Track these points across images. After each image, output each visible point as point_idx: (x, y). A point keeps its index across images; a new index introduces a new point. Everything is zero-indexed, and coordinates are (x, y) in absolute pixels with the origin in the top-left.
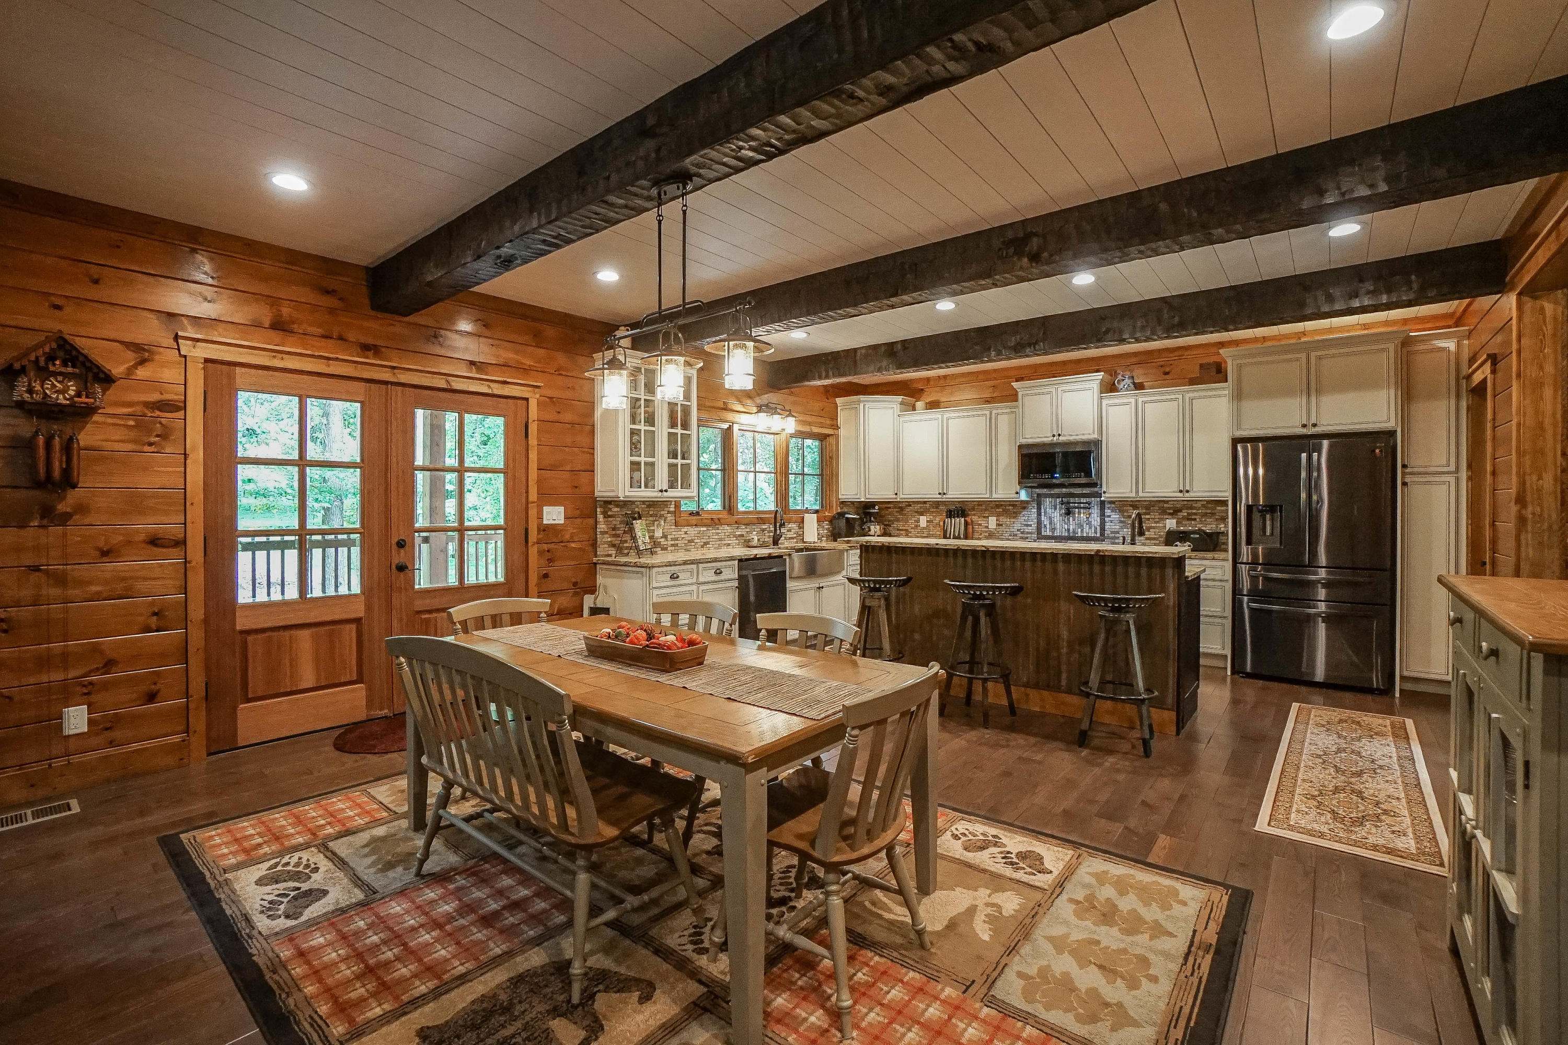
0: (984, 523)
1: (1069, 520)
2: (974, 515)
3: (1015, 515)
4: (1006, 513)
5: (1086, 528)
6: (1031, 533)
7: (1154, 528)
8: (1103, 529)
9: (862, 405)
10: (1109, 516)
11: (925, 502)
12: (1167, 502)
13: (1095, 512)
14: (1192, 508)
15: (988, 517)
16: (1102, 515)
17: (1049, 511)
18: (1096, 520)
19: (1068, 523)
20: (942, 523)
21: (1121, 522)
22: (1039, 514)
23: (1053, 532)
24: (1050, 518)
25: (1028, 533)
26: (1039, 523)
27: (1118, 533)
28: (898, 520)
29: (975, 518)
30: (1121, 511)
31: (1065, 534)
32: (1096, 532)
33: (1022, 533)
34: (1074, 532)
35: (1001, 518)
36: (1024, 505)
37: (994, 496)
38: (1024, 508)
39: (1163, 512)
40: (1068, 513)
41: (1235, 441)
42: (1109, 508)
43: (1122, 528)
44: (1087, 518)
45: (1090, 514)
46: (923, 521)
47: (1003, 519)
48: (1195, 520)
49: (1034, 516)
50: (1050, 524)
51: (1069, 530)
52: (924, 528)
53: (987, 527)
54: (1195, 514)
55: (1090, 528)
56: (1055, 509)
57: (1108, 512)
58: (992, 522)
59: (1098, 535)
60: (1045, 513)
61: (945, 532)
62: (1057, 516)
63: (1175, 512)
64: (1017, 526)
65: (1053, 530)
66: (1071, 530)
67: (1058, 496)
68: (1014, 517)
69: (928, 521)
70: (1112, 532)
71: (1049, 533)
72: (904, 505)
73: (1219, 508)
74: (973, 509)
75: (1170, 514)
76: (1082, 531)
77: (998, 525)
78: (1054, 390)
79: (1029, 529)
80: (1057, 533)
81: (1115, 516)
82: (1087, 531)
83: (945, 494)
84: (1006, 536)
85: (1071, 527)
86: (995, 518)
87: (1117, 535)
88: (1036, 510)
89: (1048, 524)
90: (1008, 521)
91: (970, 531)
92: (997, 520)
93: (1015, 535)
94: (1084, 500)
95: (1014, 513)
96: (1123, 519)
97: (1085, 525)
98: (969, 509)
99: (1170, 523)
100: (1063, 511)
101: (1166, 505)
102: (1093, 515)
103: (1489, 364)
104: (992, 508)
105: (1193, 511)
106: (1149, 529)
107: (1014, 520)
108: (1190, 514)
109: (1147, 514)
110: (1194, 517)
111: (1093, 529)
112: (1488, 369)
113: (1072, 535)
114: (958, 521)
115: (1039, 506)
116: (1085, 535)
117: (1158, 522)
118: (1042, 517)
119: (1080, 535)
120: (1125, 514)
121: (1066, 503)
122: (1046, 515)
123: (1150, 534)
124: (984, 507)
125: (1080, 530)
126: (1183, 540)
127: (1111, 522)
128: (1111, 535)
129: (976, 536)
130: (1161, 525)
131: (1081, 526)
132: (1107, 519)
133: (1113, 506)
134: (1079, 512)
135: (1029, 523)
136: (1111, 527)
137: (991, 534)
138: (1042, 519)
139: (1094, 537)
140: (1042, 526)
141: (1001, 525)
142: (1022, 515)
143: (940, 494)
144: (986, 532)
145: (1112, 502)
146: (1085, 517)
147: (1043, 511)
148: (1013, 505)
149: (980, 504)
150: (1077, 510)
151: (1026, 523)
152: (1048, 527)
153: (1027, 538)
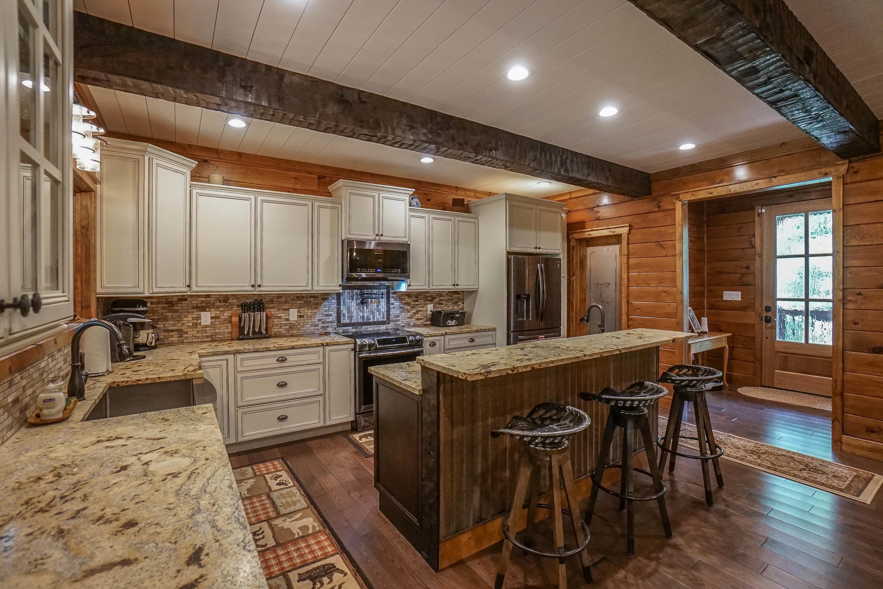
0: (284, 315)
1: (363, 308)
2: (273, 308)
3: (317, 306)
4: (308, 304)
5: (377, 313)
6: (331, 322)
7: (420, 311)
8: (388, 315)
9: (147, 158)
10: (393, 304)
11: (208, 296)
12: (428, 292)
13: (383, 302)
14: (441, 296)
15: (288, 310)
16: (388, 303)
17: (348, 301)
18: (383, 306)
19: (363, 312)
20: (235, 319)
21: (401, 308)
22: (339, 304)
23: (351, 320)
24: (348, 308)
25: (329, 322)
26: (339, 311)
27: (398, 316)
28: (165, 319)
29: (274, 311)
30: (401, 299)
31: (361, 321)
32: (383, 318)
33: (323, 323)
34: (368, 318)
35: (302, 309)
36: (325, 296)
37: (316, 288)
38: (325, 299)
39: (426, 299)
40: (362, 303)
41: (509, 253)
42: (392, 297)
43: (401, 312)
44: (378, 306)
45: (379, 303)
46: (206, 318)
48: (442, 304)
49: (334, 306)
50: (348, 312)
51: (363, 317)
52: (207, 326)
53: (287, 320)
54: (443, 300)
55: (379, 314)
56: (353, 299)
57: (392, 301)
58: (293, 315)
59: (385, 320)
60: (344, 303)
61: (241, 329)
62: (353, 305)
63: (432, 300)
64: (319, 316)
65: (351, 317)
66: (365, 317)
67: (355, 287)
68: (316, 308)
69: (212, 318)
70: (395, 316)
71: (347, 321)
72: (175, 299)
73: (454, 296)
74: (272, 301)
75: (430, 301)
76: (374, 317)
77: (300, 317)
78: (377, 195)
79: (330, 319)
80: (354, 321)
81: (397, 304)
82: (378, 317)
83: (259, 286)
84: (308, 327)
85: (365, 315)
86: (296, 310)
87: (398, 318)
88: (336, 301)
89: (346, 312)
90: (309, 312)
91: (270, 325)
92: (298, 312)
93: (317, 325)
94: (375, 291)
95: (315, 304)
96: (402, 306)
97: (375, 312)
98: (267, 302)
99: (430, 307)
100: (359, 301)
101: (427, 295)
102: (381, 304)
103: (628, 228)
104: (293, 300)
105: (442, 298)
106: (417, 312)
107: (315, 311)
108: (440, 300)
109: (417, 301)
110: (442, 302)
111: (382, 314)
112: (624, 231)
113: (365, 321)
114: (258, 315)
115: (339, 295)
116: (376, 320)
117: (423, 307)
118: (342, 307)
119: (372, 320)
120: (403, 301)
121: (362, 294)
122: (344, 305)
123: (418, 316)
124: (283, 299)
125: (372, 316)
126: (452, 319)
127: (394, 308)
128: (394, 319)
129: (275, 330)
130: (425, 309)
131: (373, 313)
132: (391, 306)
133: (395, 295)
134: (371, 301)
135: (330, 313)
136: (394, 312)
137: (292, 327)
138: (342, 309)
139: (382, 321)
140: (342, 315)
141: (303, 316)
142: (322, 306)
143: (253, 286)
144: (286, 325)
145: (395, 293)
146: (375, 305)
147: (342, 301)
148: (314, 296)
149: (279, 296)
150: (369, 300)
151: (327, 313)
152: (346, 315)
153: (328, 327)
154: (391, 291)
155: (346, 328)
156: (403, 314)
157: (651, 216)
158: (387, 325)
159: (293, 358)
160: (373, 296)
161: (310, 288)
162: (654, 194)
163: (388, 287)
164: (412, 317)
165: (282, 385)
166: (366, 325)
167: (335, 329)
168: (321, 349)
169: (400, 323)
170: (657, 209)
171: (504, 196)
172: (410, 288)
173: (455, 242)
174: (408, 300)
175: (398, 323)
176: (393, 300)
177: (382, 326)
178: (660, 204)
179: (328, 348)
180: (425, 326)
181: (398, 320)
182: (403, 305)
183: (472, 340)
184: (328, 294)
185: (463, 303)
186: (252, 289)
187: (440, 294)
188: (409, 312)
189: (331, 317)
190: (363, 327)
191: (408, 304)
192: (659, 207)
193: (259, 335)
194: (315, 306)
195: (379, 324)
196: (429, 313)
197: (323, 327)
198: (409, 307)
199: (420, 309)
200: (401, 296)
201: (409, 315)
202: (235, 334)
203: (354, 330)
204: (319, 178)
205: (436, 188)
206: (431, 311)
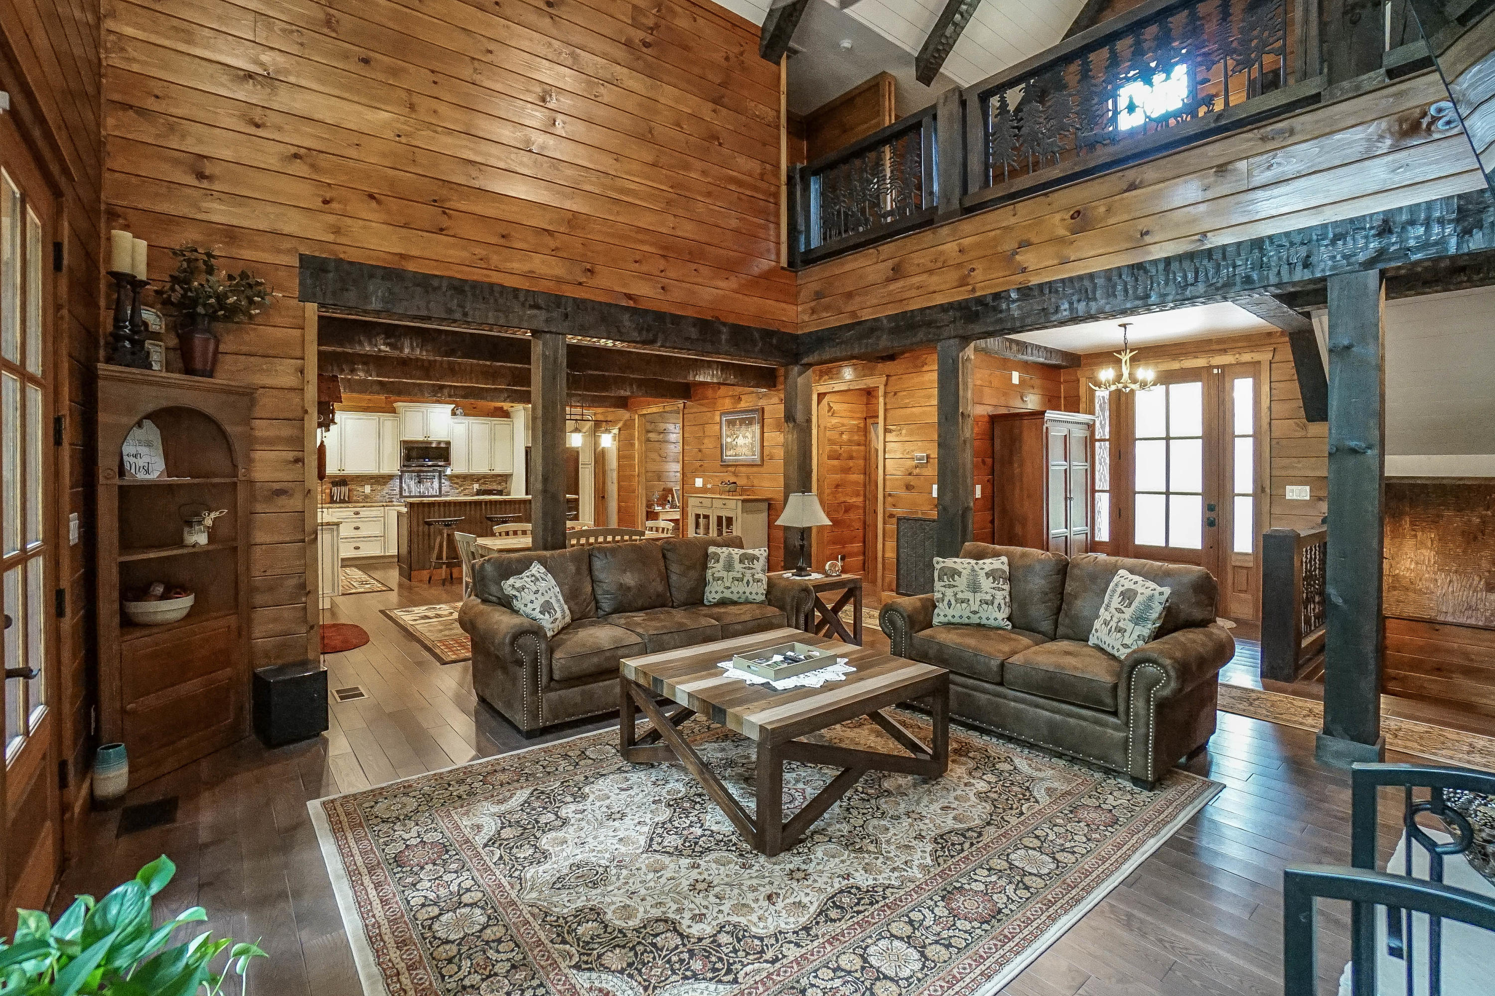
0: (361, 489)
1: (420, 485)
2: (354, 484)
3: (385, 484)
4: (378, 483)
5: (431, 490)
6: (396, 495)
7: (470, 488)
8: (439, 490)
10: (444, 483)
13: (436, 482)
15: (364, 486)
16: (440, 483)
17: (408, 481)
18: (436, 484)
19: (419, 488)
20: (328, 491)
22: (401, 483)
23: (411, 494)
24: (408, 485)
25: (393, 495)
26: (401, 488)
27: (448, 492)
29: (354, 487)
30: (451, 480)
31: (418, 495)
32: (436, 492)
33: (389, 495)
36: (391, 477)
37: (382, 471)
38: (390, 479)
39: (472, 481)
40: (419, 482)
43: (451, 490)
44: (432, 484)
45: (433, 482)
47: (375, 487)
49: (397, 484)
50: (408, 488)
51: (420, 492)
53: (363, 492)
55: (433, 490)
56: (411, 479)
57: (443, 481)
58: (368, 489)
59: (438, 494)
61: (332, 497)
62: (412, 484)
63: (478, 480)
64: (386, 490)
65: (410, 492)
66: (422, 492)
67: (413, 471)
70: (446, 493)
71: (407, 494)
73: (498, 478)
74: (352, 480)
75: (476, 482)
77: (372, 490)
78: (425, 411)
80: (413, 494)
81: (447, 483)
82: (432, 492)
83: (343, 470)
84: (378, 498)
85: (422, 490)
86: (370, 486)
88: (398, 481)
90: (379, 488)
91: (351, 495)
93: (385, 497)
94: (429, 474)
96: (451, 485)
97: (430, 488)
98: (349, 481)
99: (476, 486)
100: (416, 481)
101: (473, 477)
104: (367, 479)
105: (487, 479)
106: (465, 490)
107: (384, 487)
108: (483, 480)
109: (463, 481)
110: (487, 483)
111: (435, 490)
113: (422, 495)
114: (343, 488)
115: (401, 477)
116: (428, 495)
117: (469, 484)
118: (403, 484)
120: (452, 482)
121: (419, 476)
122: (405, 483)
123: (466, 493)
124: (361, 479)
125: (427, 491)
127: (445, 486)
129: (355, 498)
130: (471, 485)
131: (428, 489)
132: (442, 485)
133: (445, 477)
134: (427, 481)
135: (394, 488)
136: (446, 488)
137: (366, 497)
138: (403, 486)
139: (435, 495)
140: (403, 490)
141: (374, 490)
142: (389, 484)
143: (339, 470)
144: (362, 495)
145: (445, 475)
146: (430, 484)
147: (403, 481)
148: (381, 477)
149: (358, 477)
150: (425, 480)
151: (392, 488)
152: (407, 490)
153: (393, 498)
154: (442, 474)
155: (407, 499)
156: (453, 490)
159: (364, 512)
160: (428, 477)
161: (378, 471)
163: (440, 472)
164: (460, 494)
165: (357, 528)
166: (423, 497)
167: (398, 499)
169: (452, 495)
172: (455, 472)
173: (493, 439)
174: (456, 481)
175: (449, 495)
177: (435, 498)
179: (387, 508)
182: (453, 484)
185: (506, 484)
186: (338, 472)
187: (485, 477)
188: (458, 490)
189: (395, 492)
190: (420, 499)
191: (457, 484)
193: (343, 501)
194: (383, 484)
195: (432, 497)
196: (475, 491)
197: (389, 498)
198: (458, 486)
199: (467, 487)
200: (451, 478)
202: (328, 500)
203: (413, 501)
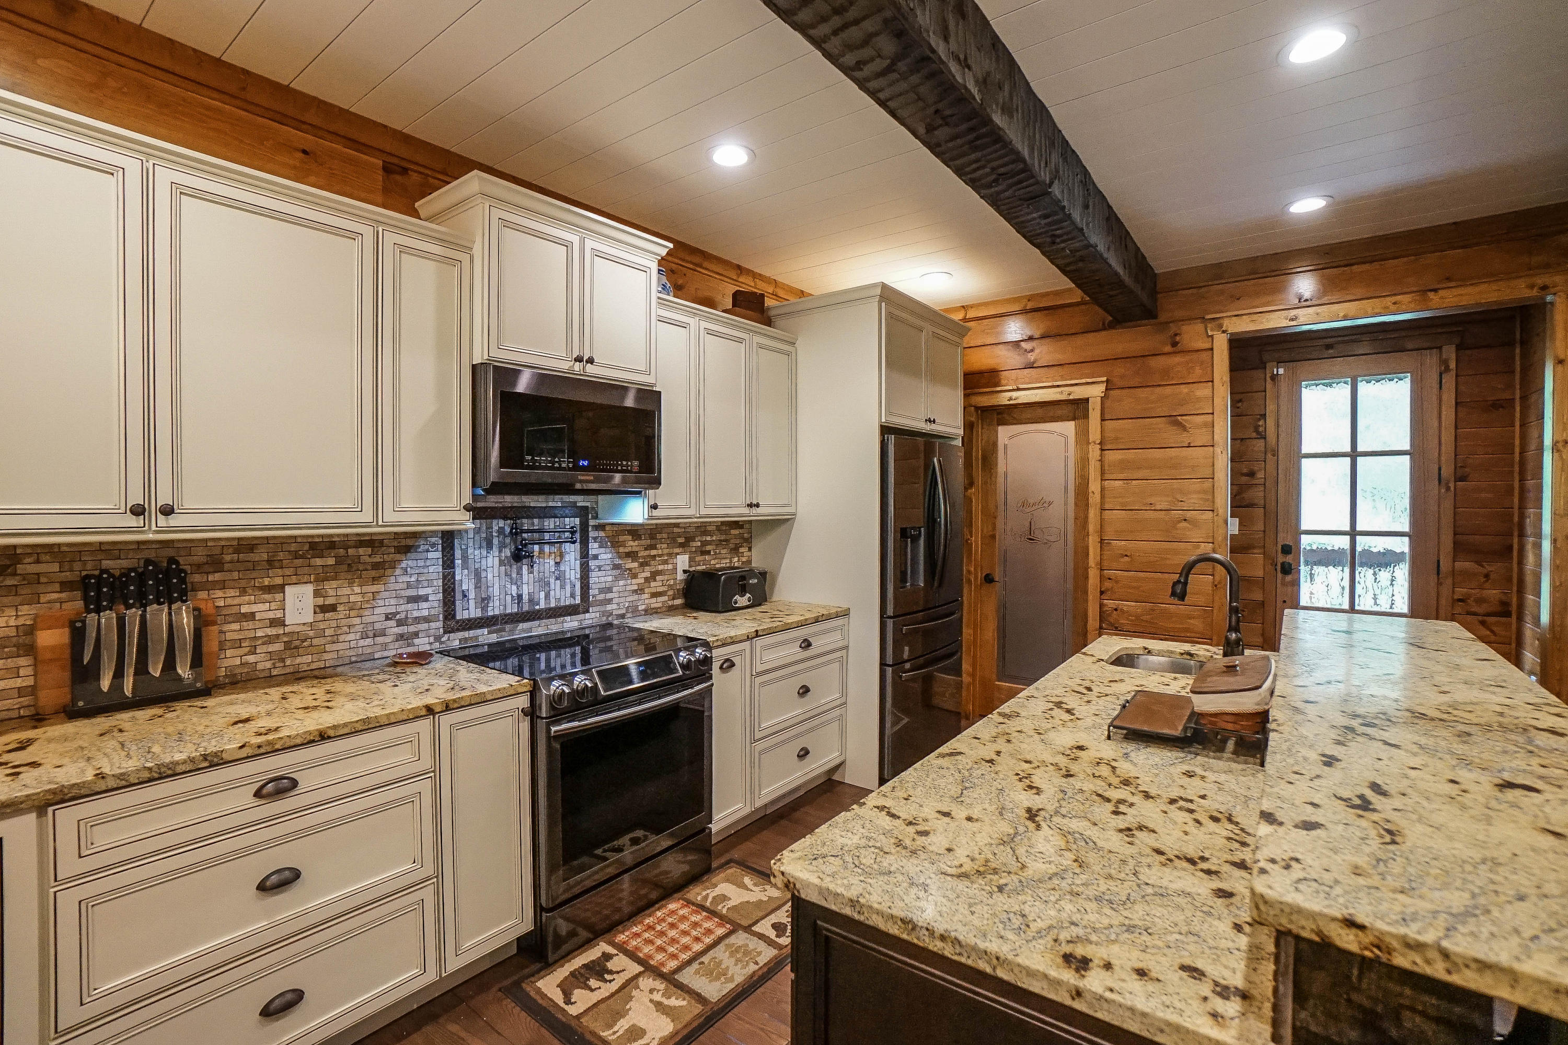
0: (263, 609)
1: (519, 573)
2: (223, 585)
3: (381, 571)
4: (349, 568)
5: (555, 585)
6: (427, 620)
7: (660, 573)
8: (585, 587)
10: (596, 557)
12: (677, 525)
13: (572, 553)
14: (705, 533)
15: (281, 588)
16: (585, 555)
17: (475, 553)
18: (572, 567)
19: (518, 583)
21: (616, 567)
22: (448, 563)
23: (484, 609)
24: (477, 574)
25: (418, 620)
26: (448, 585)
27: (610, 590)
29: (221, 598)
30: (615, 544)
31: (512, 609)
32: (573, 595)
33: (400, 623)
34: (531, 601)
35: (330, 586)
36: (407, 542)
37: (390, 516)
38: (406, 550)
39: (672, 541)
40: (517, 557)
41: (885, 430)
42: (595, 539)
43: (617, 579)
44: (557, 564)
45: (562, 555)
47: (336, 588)
48: (708, 553)
49: (435, 570)
50: (477, 587)
51: (520, 597)
53: (279, 622)
54: (709, 543)
55: (563, 587)
56: (490, 546)
57: (594, 548)
58: (299, 604)
59: (578, 601)
60: (465, 558)
62: (492, 563)
63: (686, 543)
64: (387, 603)
65: (484, 601)
66: (525, 597)
68: (375, 580)
70: (602, 591)
71: (474, 612)
73: (733, 532)
75: (682, 545)
76: (547, 596)
77: (323, 609)
78: (576, 241)
79: (424, 610)
80: (494, 610)
81: (606, 556)
82: (562, 595)
83: (167, 511)
84: (351, 642)
85: (525, 591)
86: (309, 589)
87: (609, 596)
88: (439, 554)
89: (472, 587)
90: (354, 593)
91: (211, 644)
92: (317, 594)
93: (383, 633)
94: (550, 524)
95: (376, 566)
96: (618, 561)
97: (552, 580)
98: (199, 568)
99: (683, 561)
100: (507, 552)
101: (676, 530)
102: (567, 558)
103: (1103, 387)
104: (296, 555)
105: (708, 538)
106: (654, 575)
107: (374, 588)
108: (704, 543)
109: (653, 547)
110: (708, 548)
111: (568, 588)
112: (1095, 392)
113: (526, 608)
114: (159, 615)
115: (448, 537)
116: (553, 605)
117: (665, 562)
118: (458, 571)
119: (542, 605)
120: (621, 550)
122: (465, 565)
123: (656, 586)
124: (261, 555)
125: (542, 595)
126: (743, 591)
127: (600, 568)
128: (601, 597)
129: (231, 660)
130: (670, 567)
131: (544, 584)
132: (592, 564)
133: (602, 534)
134: (541, 551)
135: (422, 592)
136: (598, 579)
137: (294, 644)
138: (458, 577)
139: (570, 606)
140: (458, 596)
141: (333, 608)
142: (398, 572)
143: (138, 511)
144: (270, 640)
145: (601, 527)
146: (552, 563)
147: (458, 554)
148: (371, 542)
149: (246, 546)
150: (536, 548)
151: (412, 592)
152: (472, 595)
153: (416, 635)
154: (592, 522)
155: (472, 633)
156: (621, 583)
157: (1156, 363)
158: (581, 617)
160: (547, 536)
161: (367, 516)
162: (1163, 317)
163: (583, 513)
164: (640, 591)
166: (529, 620)
167: (438, 639)
168: (424, 726)
169: (615, 606)
170: (1168, 348)
171: (878, 291)
172: (656, 513)
173: (751, 393)
175: (609, 607)
176: (596, 545)
177: (568, 618)
178: (1178, 338)
179: (447, 720)
180: (671, 610)
181: (610, 601)
182: (620, 558)
183: (807, 644)
184: (415, 535)
185: (750, 549)
186: (133, 521)
187: (702, 529)
188: (635, 576)
189: (424, 605)
190: (521, 626)
191: (632, 555)
192: (1175, 344)
193: (163, 691)
194: (373, 573)
195: (560, 616)
196: (680, 576)
197: (401, 637)
198: (636, 565)
199: (660, 567)
200: (617, 536)
201: (634, 584)
203: (494, 638)
204: (387, 169)
205: (697, 259)
206: (685, 572)
